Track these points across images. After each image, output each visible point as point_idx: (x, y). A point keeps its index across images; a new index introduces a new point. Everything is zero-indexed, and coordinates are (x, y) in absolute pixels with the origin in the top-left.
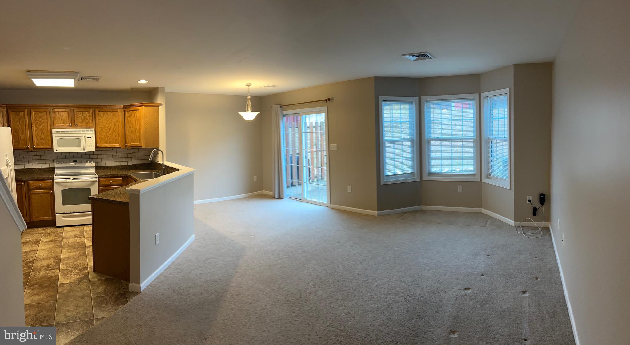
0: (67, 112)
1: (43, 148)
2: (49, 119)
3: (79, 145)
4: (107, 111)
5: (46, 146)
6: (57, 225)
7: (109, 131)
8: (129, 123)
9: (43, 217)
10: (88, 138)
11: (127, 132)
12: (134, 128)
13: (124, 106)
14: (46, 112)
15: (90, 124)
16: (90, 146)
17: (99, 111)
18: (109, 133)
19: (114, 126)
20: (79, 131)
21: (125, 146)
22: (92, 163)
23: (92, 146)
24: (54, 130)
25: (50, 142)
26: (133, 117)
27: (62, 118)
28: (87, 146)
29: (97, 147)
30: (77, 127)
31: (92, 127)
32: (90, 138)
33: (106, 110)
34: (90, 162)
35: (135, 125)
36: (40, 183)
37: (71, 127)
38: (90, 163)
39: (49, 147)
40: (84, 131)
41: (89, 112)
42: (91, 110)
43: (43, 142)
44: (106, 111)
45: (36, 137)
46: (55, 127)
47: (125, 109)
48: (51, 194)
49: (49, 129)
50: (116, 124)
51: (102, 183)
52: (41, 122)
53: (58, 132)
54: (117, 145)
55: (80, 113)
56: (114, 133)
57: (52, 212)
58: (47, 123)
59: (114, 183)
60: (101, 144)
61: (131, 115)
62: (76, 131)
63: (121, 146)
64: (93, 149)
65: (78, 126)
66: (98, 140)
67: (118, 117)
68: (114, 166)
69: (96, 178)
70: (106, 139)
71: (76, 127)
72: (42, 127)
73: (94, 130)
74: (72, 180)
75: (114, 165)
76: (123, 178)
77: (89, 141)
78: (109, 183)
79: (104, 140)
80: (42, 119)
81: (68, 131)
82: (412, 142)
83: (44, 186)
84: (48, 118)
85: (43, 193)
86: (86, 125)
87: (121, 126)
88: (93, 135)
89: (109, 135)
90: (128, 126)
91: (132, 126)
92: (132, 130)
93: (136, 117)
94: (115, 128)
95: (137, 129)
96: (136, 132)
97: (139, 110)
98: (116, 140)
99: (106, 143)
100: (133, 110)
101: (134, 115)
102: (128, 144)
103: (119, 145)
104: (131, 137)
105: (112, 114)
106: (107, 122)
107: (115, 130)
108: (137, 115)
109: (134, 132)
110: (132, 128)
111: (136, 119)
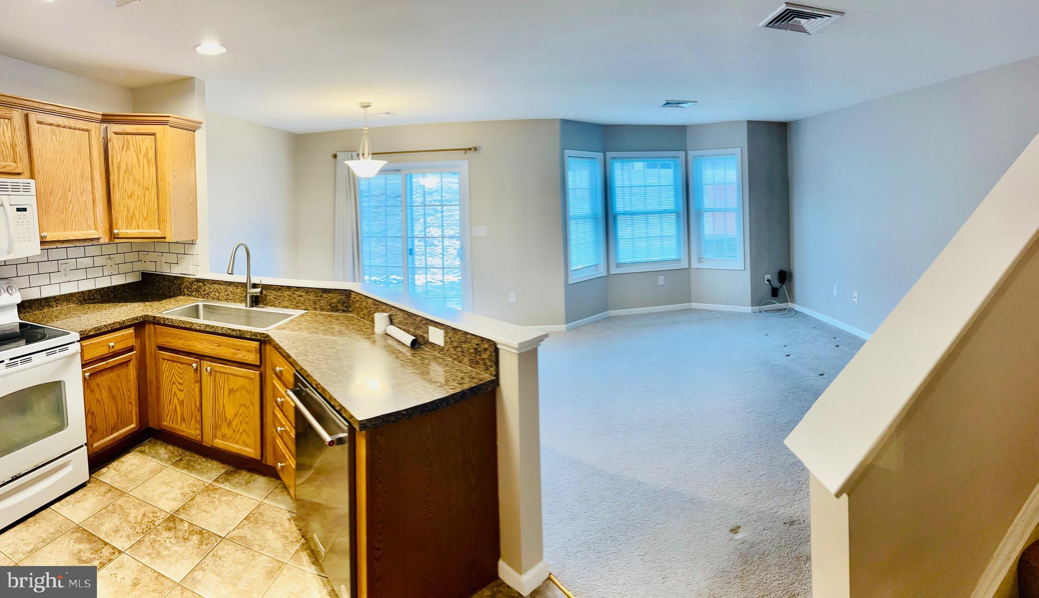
7: (69, 191)
8: (123, 168)
10: (18, 210)
11: (116, 195)
12: (139, 185)
13: (102, 115)
15: (15, 162)
16: (28, 239)
17: (39, 123)
18: (70, 194)
19: (82, 177)
21: (112, 234)
22: (11, 294)
23: (33, 237)
26: (134, 155)
28: (16, 239)
29: (43, 242)
31: (24, 174)
32: (27, 209)
33: (59, 120)
34: (8, 290)
35: (143, 176)
38: (6, 295)
40: (4, 188)
44: (60, 126)
50: (86, 168)
51: (89, 355)
54: (92, 233)
56: (82, 194)
59: (117, 347)
60: (50, 230)
63: (99, 236)
64: (36, 249)
66: (43, 219)
67: (91, 147)
68: (65, 295)
69: (75, 341)
70: (62, 216)
73: (33, 182)
75: (64, 292)
77: (23, 222)
78: (104, 351)
79: (58, 217)
82: (595, 218)
86: (4, 167)
88: (32, 201)
89: (70, 202)
90: (119, 178)
91: (130, 177)
92: (133, 189)
93: (146, 155)
94: (83, 181)
95: (148, 190)
96: (144, 197)
97: (154, 135)
98: (88, 217)
99: (65, 228)
100: (135, 134)
101: (138, 147)
102: (122, 229)
103: (95, 231)
104: (131, 211)
105: (73, 138)
106: (62, 160)
107: (83, 188)
108: (147, 148)
109: (140, 195)
110: (134, 184)
111: (145, 161)
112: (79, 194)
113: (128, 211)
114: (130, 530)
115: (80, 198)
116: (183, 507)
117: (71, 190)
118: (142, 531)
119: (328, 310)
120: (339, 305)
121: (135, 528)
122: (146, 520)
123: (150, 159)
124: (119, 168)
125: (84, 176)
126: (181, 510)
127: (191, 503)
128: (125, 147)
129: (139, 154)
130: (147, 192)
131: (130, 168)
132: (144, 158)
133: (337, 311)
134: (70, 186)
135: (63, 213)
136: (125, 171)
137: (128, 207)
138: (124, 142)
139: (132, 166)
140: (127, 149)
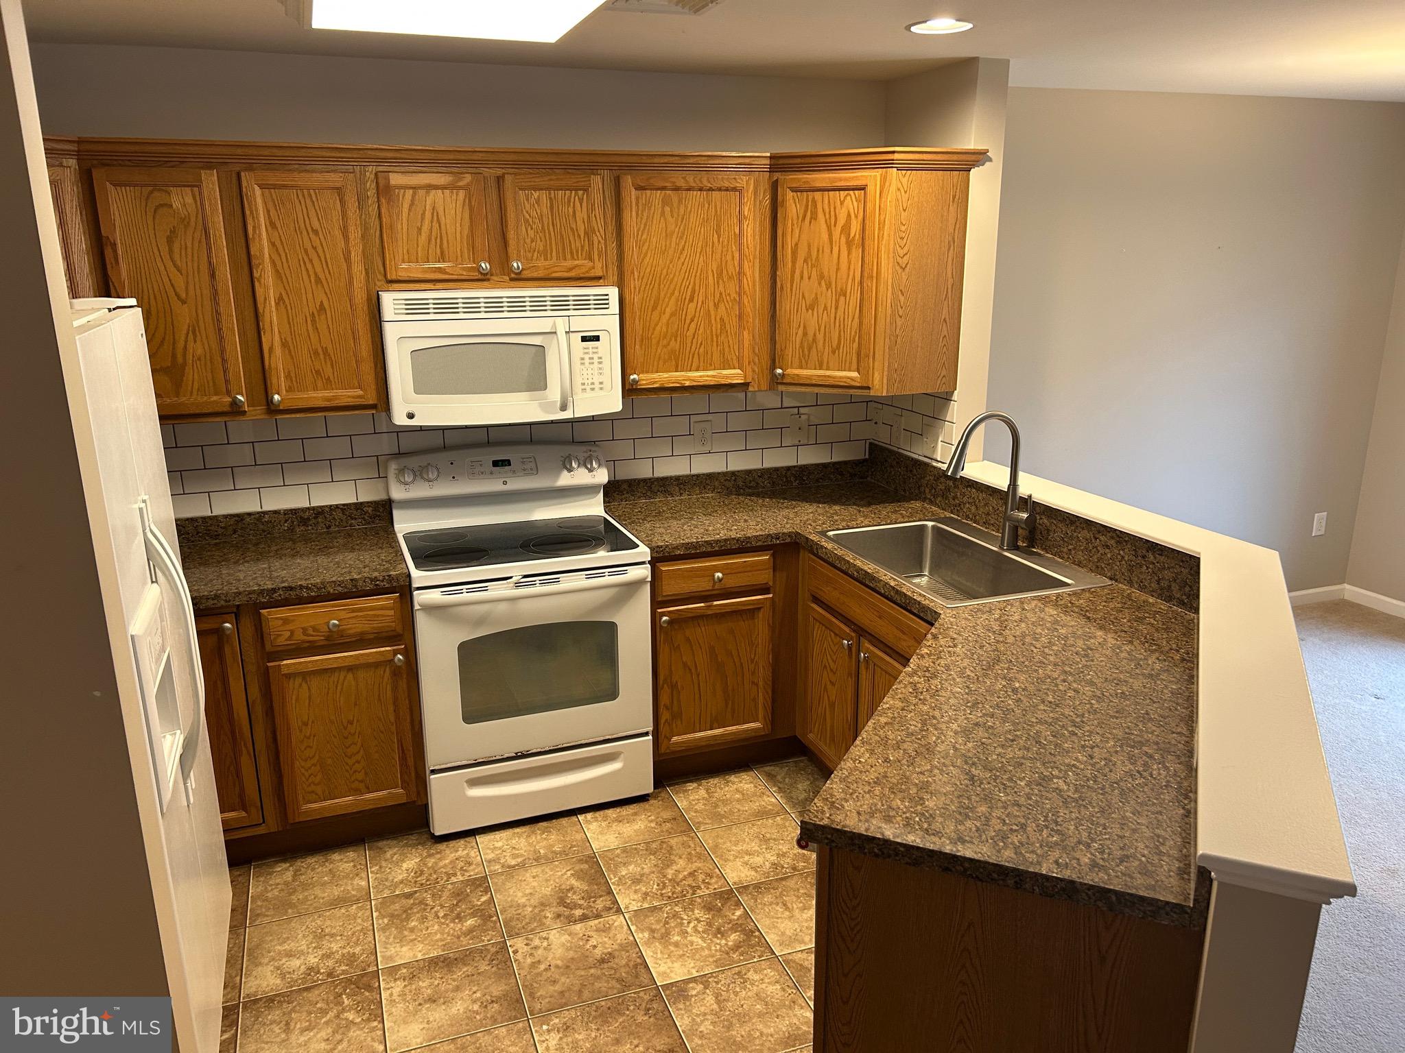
0: (462, 193)
1: (327, 404)
2: (355, 234)
3: (536, 381)
4: (681, 183)
5: (347, 395)
6: (439, 829)
7: (691, 300)
8: (802, 254)
9: (357, 791)
10: (584, 339)
11: (786, 306)
12: (829, 286)
13: (771, 158)
14: (337, 188)
15: (591, 259)
16: (597, 386)
17: (639, 188)
18: (693, 306)
19: (720, 274)
20: (538, 305)
21: (774, 375)
22: (590, 470)
23: (607, 385)
24: (391, 302)
25: (368, 368)
26: (824, 226)
27: (435, 225)
28: (578, 388)
29: (629, 390)
30: (518, 279)
31: (600, 278)
32: (597, 338)
33: (679, 179)
34: (585, 463)
35: (838, 269)
36: (332, 616)
37: (482, 279)
38: (583, 471)
39: (359, 397)
40: (560, 304)
41: (586, 190)
42: (596, 181)
43: (328, 371)
44: (677, 189)
45: (284, 344)
46: (394, 283)
47: (776, 176)
48: (396, 672)
49: (360, 296)
50: (729, 257)
51: (670, 588)
52: (311, 251)
53: (414, 309)
54: (733, 375)
55: (538, 201)
56: (716, 306)
57: (403, 758)
58: (347, 259)
59: (732, 582)
60: (647, 372)
61: (814, 217)
62: (517, 306)
63: (748, 381)
64: (612, 402)
65: (526, 274)
66: (637, 351)
67: (741, 218)
68: (698, 476)
69: (643, 563)
70: (675, 345)
71: (512, 279)
72: (318, 280)
73: (613, 293)
74: (518, 585)
75: (696, 470)
76: (773, 555)
77: (587, 361)
78: (703, 585)
79: (665, 346)
80: (316, 232)
81: (472, 307)
83: (357, 626)
84: (352, 228)
85: (350, 669)
86: (570, 269)
87: (754, 274)
88: (607, 323)
89: (692, 320)
90: (793, 272)
91: (814, 273)
92: (816, 294)
93: (846, 229)
94: (721, 282)
95: (845, 295)
96: (836, 308)
97: (863, 189)
98: (726, 345)
99: (677, 366)
100: (829, 190)
101: (832, 213)
102: (792, 368)
103: (739, 371)
104: (811, 334)
105: (707, 205)
106: (681, 247)
107: (721, 294)
108: (849, 215)
109: (829, 305)
110: (820, 284)
111: (843, 240)
112: (711, 304)
113: (805, 334)
114: (655, 886)
115: (712, 313)
116: (757, 886)
117: (696, 299)
118: (670, 894)
119: (1152, 593)
120: (1175, 587)
121: (664, 887)
122: (690, 881)
123: (852, 235)
124: (794, 253)
125: (725, 272)
126: (751, 888)
127: (775, 884)
128: (809, 214)
129: (832, 227)
130: (842, 298)
131: (814, 254)
132: (841, 234)
133: (1169, 599)
134: (693, 291)
135: (676, 340)
136: (805, 261)
137: (805, 327)
138: (807, 206)
139: (818, 251)
140: (811, 218)
